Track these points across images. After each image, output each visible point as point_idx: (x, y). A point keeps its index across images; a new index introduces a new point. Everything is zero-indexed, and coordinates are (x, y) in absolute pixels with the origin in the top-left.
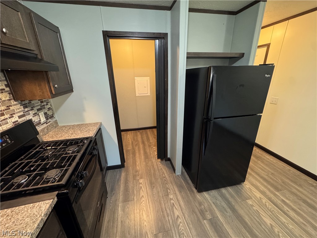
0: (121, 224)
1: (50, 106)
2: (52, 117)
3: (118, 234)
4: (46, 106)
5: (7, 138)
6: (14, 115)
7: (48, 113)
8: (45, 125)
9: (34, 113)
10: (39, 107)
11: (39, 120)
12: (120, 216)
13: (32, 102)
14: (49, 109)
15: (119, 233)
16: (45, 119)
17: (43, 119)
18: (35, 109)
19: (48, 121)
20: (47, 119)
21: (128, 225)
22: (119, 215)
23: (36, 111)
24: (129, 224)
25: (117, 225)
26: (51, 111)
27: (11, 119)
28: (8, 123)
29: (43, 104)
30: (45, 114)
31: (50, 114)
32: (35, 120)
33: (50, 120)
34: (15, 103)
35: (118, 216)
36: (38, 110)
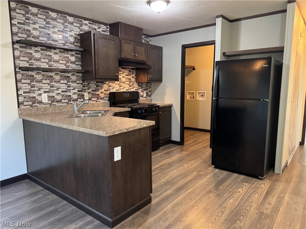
1: (151, 90)
2: (150, 96)
4: (148, 89)
5: (128, 94)
7: (149, 93)
8: (145, 99)
9: (142, 90)
10: (145, 88)
11: (143, 94)
13: (143, 85)
14: (150, 91)
16: (146, 96)
17: (145, 95)
18: (143, 88)
19: (147, 97)
20: (147, 96)
23: (143, 90)
26: (150, 92)
28: (131, 90)
29: (147, 87)
30: (147, 93)
31: (149, 94)
32: (141, 93)
33: (148, 97)
34: (136, 83)
36: (144, 90)
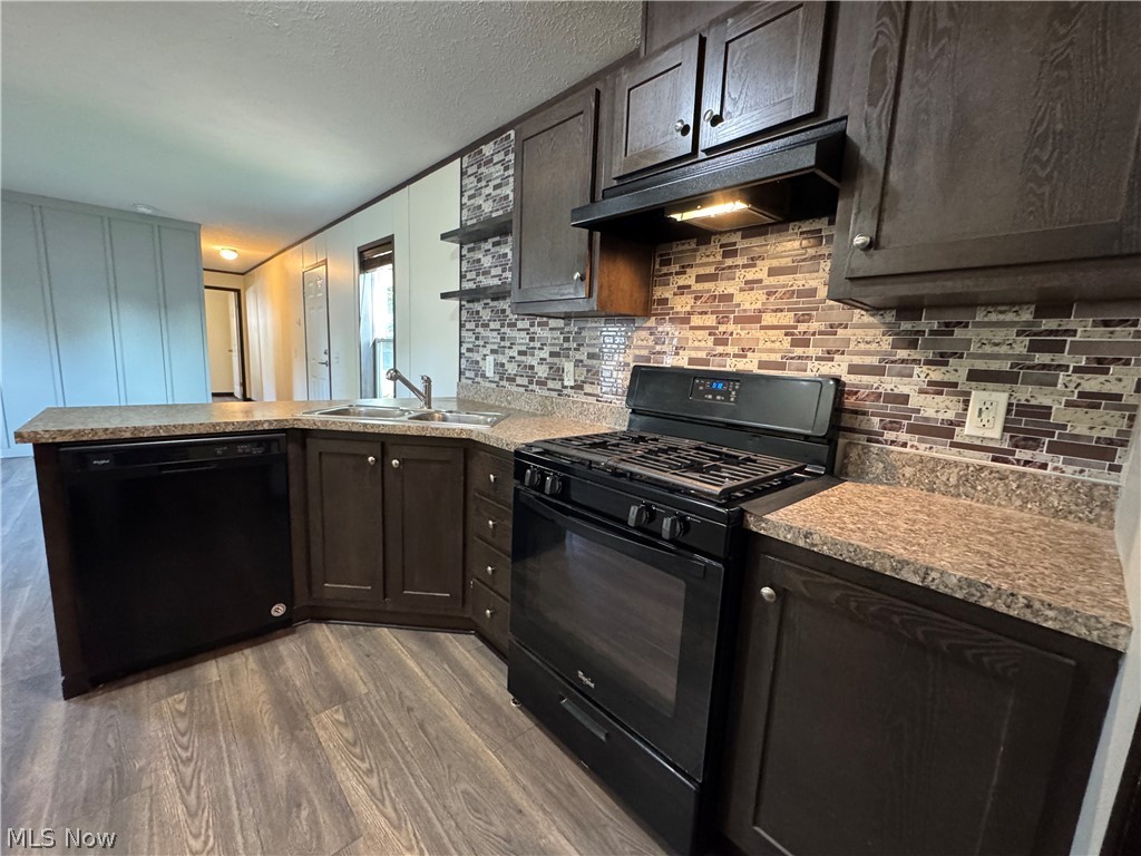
0: (516, 806)
3: (505, 777)
5: (734, 389)
6: (837, 357)
9: (938, 377)
12: (541, 826)
15: (503, 780)
16: (999, 435)
17: (983, 429)
19: (1021, 456)
21: (487, 816)
22: (549, 828)
23: (959, 377)
24: (484, 818)
25: (529, 794)
27: (822, 363)
28: (805, 371)
32: (927, 407)
33: (1043, 455)
35: (554, 822)
